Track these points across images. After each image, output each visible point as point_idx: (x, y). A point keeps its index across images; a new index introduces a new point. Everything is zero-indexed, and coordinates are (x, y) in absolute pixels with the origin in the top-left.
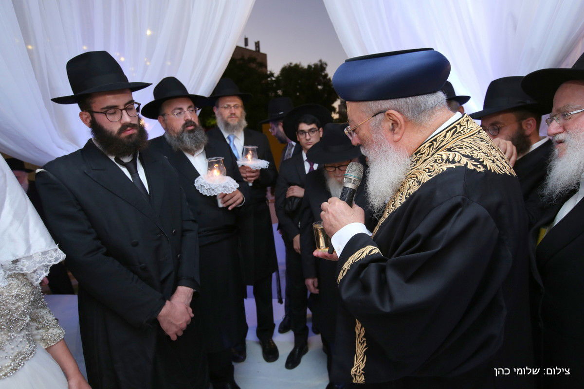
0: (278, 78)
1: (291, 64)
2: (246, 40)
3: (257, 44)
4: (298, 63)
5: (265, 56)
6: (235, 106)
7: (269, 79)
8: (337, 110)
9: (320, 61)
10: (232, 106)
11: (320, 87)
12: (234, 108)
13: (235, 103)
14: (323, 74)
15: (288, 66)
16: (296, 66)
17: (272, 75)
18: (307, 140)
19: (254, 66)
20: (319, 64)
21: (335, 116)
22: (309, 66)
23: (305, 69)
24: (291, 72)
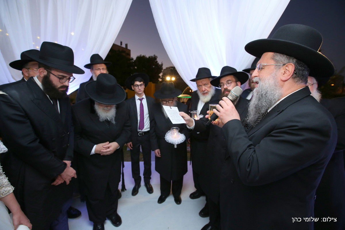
0: (135, 60)
1: (141, 55)
2: (121, 43)
3: (126, 45)
4: (144, 55)
5: (130, 51)
6: (103, 69)
7: (131, 61)
8: (161, 77)
9: (154, 55)
10: (101, 69)
11: (154, 67)
12: (103, 70)
13: (103, 67)
14: (155, 61)
15: (139, 56)
16: (144, 56)
17: (132, 59)
18: (139, 89)
19: (124, 54)
20: (154, 56)
21: (160, 80)
22: (149, 57)
23: (147, 58)
24: (141, 59)
